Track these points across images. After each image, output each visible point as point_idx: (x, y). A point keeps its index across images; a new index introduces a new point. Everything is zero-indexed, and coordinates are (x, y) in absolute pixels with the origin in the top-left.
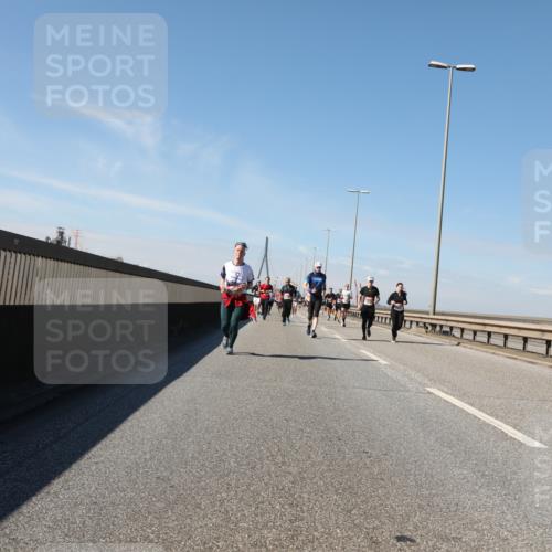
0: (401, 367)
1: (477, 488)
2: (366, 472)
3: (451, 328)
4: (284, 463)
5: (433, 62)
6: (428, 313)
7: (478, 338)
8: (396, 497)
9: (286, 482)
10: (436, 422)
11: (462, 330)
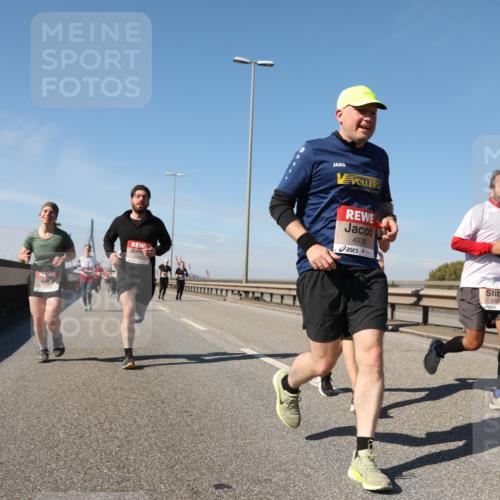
0: (219, 332)
1: (284, 433)
2: (188, 429)
3: (262, 294)
4: (111, 429)
5: (237, 58)
6: (241, 282)
7: (285, 301)
8: (214, 450)
9: (114, 447)
10: (250, 379)
11: (272, 295)
